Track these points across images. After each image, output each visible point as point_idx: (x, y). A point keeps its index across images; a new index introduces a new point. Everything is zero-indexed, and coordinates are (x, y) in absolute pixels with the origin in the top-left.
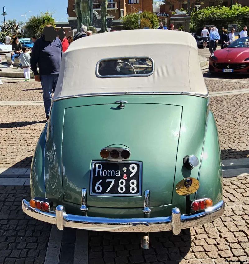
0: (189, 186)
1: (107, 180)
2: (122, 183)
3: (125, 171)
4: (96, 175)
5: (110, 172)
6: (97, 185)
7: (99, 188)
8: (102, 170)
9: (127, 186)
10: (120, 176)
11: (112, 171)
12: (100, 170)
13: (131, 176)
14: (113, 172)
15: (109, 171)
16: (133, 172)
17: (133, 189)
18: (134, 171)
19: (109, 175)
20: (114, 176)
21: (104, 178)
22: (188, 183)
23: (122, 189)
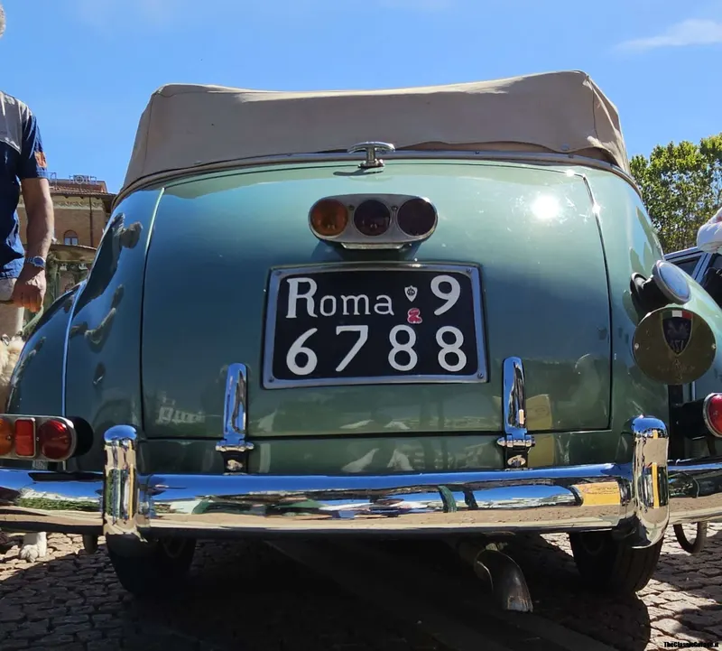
0: (680, 344)
1: (339, 330)
2: (403, 337)
3: (411, 298)
4: (292, 314)
5: (351, 303)
6: (297, 347)
7: (301, 360)
8: (317, 298)
9: (427, 349)
10: (392, 313)
11: (356, 299)
12: (309, 296)
13: (438, 312)
14: (362, 302)
15: (345, 299)
16: (446, 301)
17: (452, 359)
18: (452, 298)
19: (345, 313)
20: (367, 312)
21: (326, 325)
22: (677, 329)
23: (403, 358)
